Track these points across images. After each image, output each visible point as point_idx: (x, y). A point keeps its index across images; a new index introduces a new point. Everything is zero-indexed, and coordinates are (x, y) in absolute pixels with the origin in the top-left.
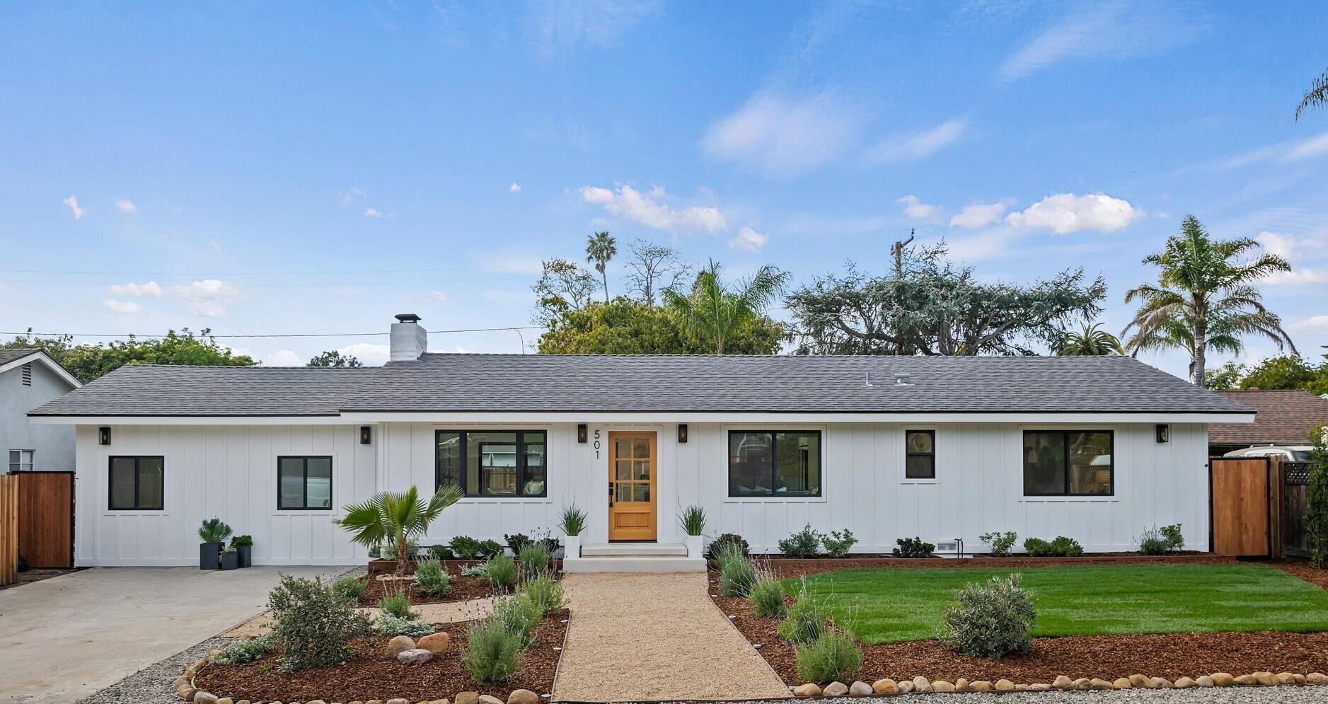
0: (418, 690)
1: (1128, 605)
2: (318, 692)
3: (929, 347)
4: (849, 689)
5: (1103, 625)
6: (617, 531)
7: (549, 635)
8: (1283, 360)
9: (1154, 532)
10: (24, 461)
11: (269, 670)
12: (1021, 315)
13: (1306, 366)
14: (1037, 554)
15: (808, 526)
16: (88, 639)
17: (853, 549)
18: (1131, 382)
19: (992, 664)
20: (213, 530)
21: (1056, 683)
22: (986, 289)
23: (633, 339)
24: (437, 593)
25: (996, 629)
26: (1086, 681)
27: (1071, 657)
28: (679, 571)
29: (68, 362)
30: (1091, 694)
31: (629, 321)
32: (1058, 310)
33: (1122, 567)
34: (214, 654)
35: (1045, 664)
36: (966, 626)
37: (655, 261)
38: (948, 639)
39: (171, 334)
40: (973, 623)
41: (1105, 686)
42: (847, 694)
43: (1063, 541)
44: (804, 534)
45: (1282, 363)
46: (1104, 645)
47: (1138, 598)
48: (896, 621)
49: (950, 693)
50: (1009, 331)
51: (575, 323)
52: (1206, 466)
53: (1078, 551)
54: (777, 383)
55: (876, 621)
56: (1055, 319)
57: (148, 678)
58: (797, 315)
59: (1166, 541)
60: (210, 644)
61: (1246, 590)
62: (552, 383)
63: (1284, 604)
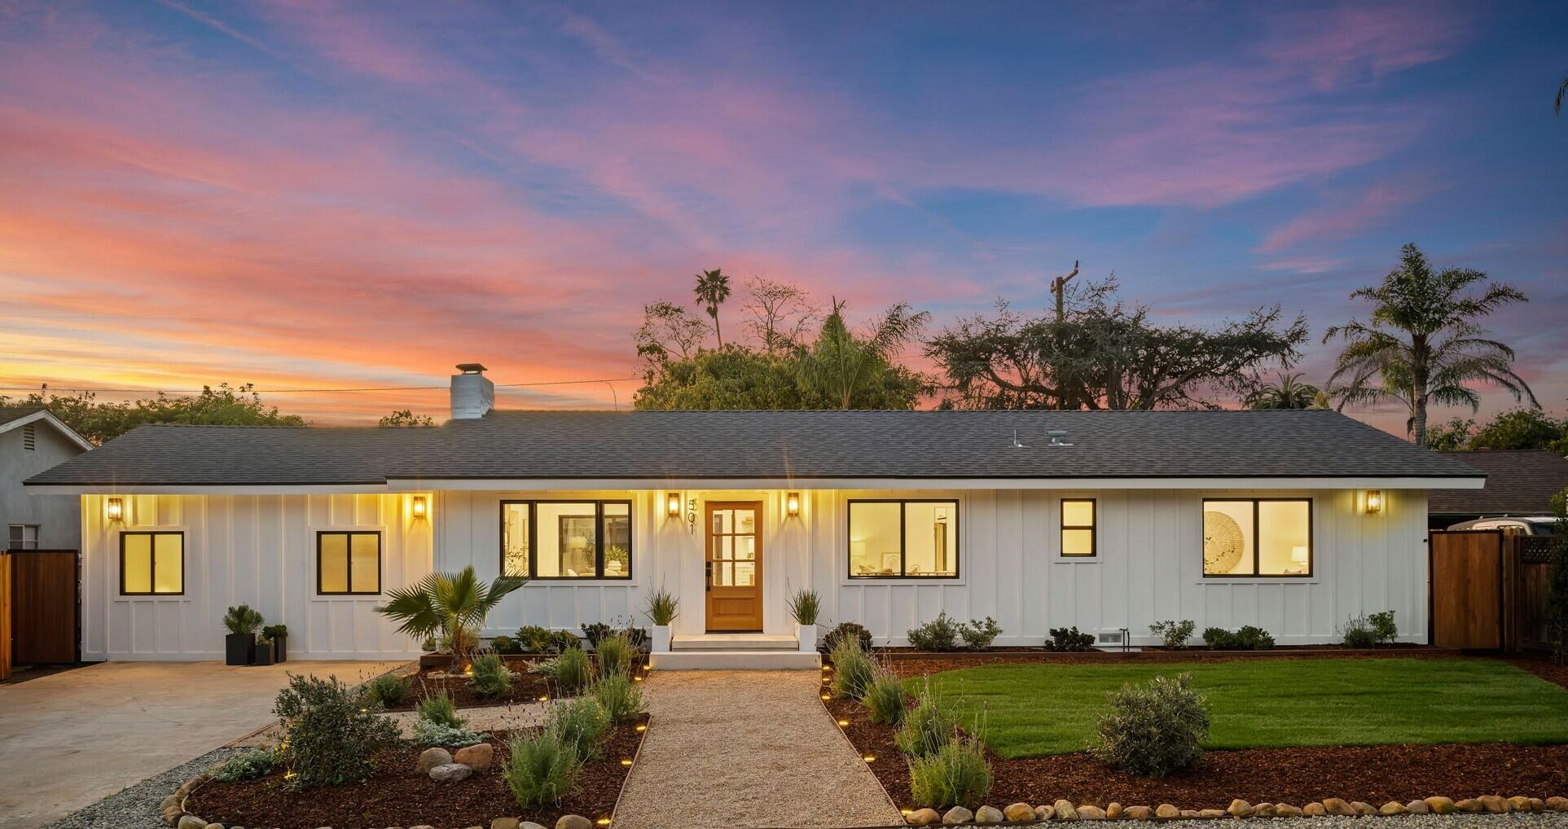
0: (449, 815)
1: (1325, 709)
2: (328, 817)
3: (1095, 401)
4: (974, 815)
5: (1294, 735)
6: (716, 619)
7: (620, 746)
8: (1521, 415)
9: (1361, 620)
10: (27, 538)
11: (274, 789)
12: (1205, 362)
13: (1549, 421)
14: (1219, 647)
15: (943, 614)
16: (76, 749)
17: (997, 641)
18: (1334, 440)
19: (1154, 784)
20: (241, 619)
21: (1231, 809)
22: (1164, 331)
23: (743, 393)
24: (495, 694)
25: (1160, 741)
26: (1268, 806)
27: (1253, 776)
28: (788, 666)
29: (88, 423)
30: (1274, 823)
31: (739, 372)
32: (1250, 357)
33: (1322, 662)
34: (216, 769)
35: (1220, 784)
36: (1122, 737)
37: (777, 303)
38: (1100, 753)
39: (207, 390)
40: (1131, 734)
41: (1292, 813)
42: (972, 822)
43: (1251, 632)
44: (939, 624)
45: (1520, 418)
46: (1294, 760)
47: (1338, 701)
48: (1041, 731)
49: (1100, 820)
50: (1191, 383)
51: (676, 375)
52: (1425, 541)
53: (1269, 644)
54: (908, 444)
55: (1016, 730)
56: (1247, 367)
57: (132, 797)
58: (940, 365)
59: (1375, 631)
60: (218, 755)
61: (1471, 692)
62: (639, 445)
63: (1518, 708)
